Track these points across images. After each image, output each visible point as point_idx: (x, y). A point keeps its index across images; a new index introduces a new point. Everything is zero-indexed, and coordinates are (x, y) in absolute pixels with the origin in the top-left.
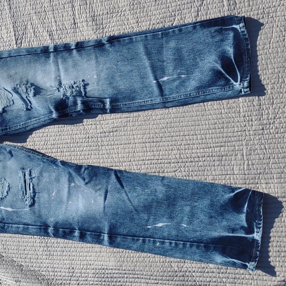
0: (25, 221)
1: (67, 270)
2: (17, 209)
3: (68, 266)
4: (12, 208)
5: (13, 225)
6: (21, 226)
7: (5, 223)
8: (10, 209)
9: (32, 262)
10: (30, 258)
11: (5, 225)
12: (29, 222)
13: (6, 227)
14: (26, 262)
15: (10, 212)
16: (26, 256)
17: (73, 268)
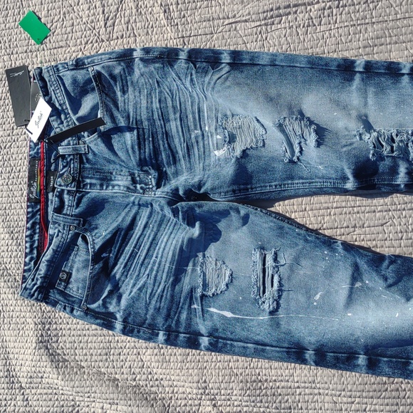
0: (257, 338)
1: (195, 385)
2: (243, 315)
3: (196, 378)
4: (233, 313)
5: (235, 343)
6: (249, 345)
7: (218, 338)
8: (229, 315)
9: (134, 373)
10: (130, 367)
11: (217, 342)
12: (267, 341)
13: (220, 345)
14: (123, 373)
15: (230, 319)
16: (122, 363)
17: (205, 382)
